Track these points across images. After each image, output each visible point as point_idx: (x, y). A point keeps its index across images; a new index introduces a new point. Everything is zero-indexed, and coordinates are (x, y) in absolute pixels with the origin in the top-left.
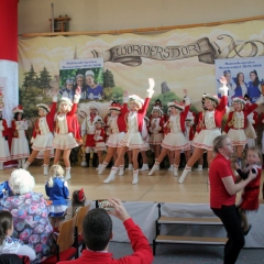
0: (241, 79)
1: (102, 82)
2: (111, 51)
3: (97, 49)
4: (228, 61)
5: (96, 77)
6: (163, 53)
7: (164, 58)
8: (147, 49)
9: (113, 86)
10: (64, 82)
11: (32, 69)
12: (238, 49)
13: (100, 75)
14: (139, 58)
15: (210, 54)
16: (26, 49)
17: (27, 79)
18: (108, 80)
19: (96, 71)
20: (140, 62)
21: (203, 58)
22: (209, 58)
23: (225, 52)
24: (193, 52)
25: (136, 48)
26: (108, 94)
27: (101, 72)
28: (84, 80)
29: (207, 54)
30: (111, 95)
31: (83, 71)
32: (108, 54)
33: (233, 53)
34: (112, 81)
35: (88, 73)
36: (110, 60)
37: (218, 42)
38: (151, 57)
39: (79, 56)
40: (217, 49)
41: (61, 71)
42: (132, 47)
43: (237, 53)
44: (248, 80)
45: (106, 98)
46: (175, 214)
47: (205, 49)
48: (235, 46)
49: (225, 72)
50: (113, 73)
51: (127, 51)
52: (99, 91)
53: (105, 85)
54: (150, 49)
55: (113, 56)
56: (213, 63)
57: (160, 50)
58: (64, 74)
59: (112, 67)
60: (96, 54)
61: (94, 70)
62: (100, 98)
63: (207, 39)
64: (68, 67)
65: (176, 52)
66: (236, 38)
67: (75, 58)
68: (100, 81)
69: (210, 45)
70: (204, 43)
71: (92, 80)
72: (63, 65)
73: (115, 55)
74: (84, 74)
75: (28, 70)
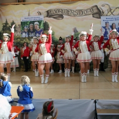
0: (114, 26)
1: (43, 28)
2: (47, 12)
3: (40, 11)
4: (107, 17)
5: (40, 25)
6: (74, 13)
7: (75, 16)
8: (66, 11)
9: (48, 30)
10: (23, 28)
11: (7, 21)
12: (112, 11)
13: (42, 24)
14: (62, 15)
15: (98, 14)
16: (3, 11)
17: (4, 26)
18: (46, 26)
19: (40, 22)
20: (63, 17)
21: (95, 16)
22: (97, 15)
23: (106, 13)
24: (89, 13)
25: (61, 10)
27: (42, 23)
28: (34, 27)
29: (96, 13)
31: (33, 22)
32: (46, 14)
33: (110, 13)
35: (35, 23)
36: (47, 16)
37: (102, 8)
39: (31, 15)
40: (102, 11)
41: (21, 22)
42: (59, 10)
43: (112, 13)
44: (117, 27)
46: (106, 107)
47: (96, 11)
49: (106, 23)
50: (49, 23)
51: (56, 12)
53: (45, 29)
54: (68, 11)
55: (49, 14)
56: (100, 18)
57: (73, 11)
58: (23, 24)
59: (48, 20)
60: (40, 14)
63: (96, 6)
64: (25, 20)
65: (81, 12)
66: (111, 6)
67: (29, 15)
68: (42, 27)
69: (98, 9)
70: (95, 8)
71: (38, 27)
72: (23, 19)
73: (50, 14)
74: (34, 24)
75: (4, 22)
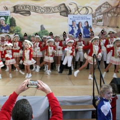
0: (80, 25)
1: (9, 24)
2: (14, 7)
3: (7, 6)
4: (74, 16)
5: (6, 21)
6: (42, 10)
7: (42, 13)
9: (15, 26)
13: (8, 20)
14: (29, 12)
15: (66, 12)
18: (13, 22)
20: (30, 14)
21: (62, 14)
22: (65, 14)
23: (73, 11)
24: (57, 10)
25: (28, 6)
26: (12, 30)
27: (9, 18)
29: (64, 11)
30: (14, 30)
32: (13, 9)
33: (77, 12)
34: (15, 23)
35: (1, 18)
36: (14, 12)
37: (70, 6)
38: (36, 11)
40: (69, 9)
42: (26, 6)
43: (79, 12)
44: (84, 26)
45: (11, 32)
47: (63, 9)
48: (78, 9)
49: (73, 21)
50: (15, 19)
51: (23, 8)
52: (7, 28)
53: (11, 25)
54: (35, 8)
56: (67, 16)
57: (40, 8)
59: (14, 15)
60: (7, 9)
61: (5, 17)
62: (8, 32)
63: (64, 4)
66: (78, 5)
69: (66, 7)
70: (63, 6)
71: (4, 22)
73: (17, 10)
